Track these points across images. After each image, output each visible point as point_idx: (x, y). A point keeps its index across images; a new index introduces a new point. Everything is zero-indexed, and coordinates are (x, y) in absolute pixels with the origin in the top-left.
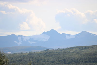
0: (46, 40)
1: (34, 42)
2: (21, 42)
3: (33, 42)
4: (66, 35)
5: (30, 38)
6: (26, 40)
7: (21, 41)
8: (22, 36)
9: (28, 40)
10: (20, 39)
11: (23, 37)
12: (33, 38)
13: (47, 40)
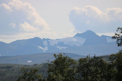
0: (80, 44)
1: (65, 48)
2: (48, 46)
3: (63, 47)
4: (107, 38)
5: (59, 42)
6: (53, 45)
7: (46, 46)
8: (48, 39)
9: (57, 44)
10: (45, 43)
11: (49, 41)
12: (62, 42)
13: (82, 44)
